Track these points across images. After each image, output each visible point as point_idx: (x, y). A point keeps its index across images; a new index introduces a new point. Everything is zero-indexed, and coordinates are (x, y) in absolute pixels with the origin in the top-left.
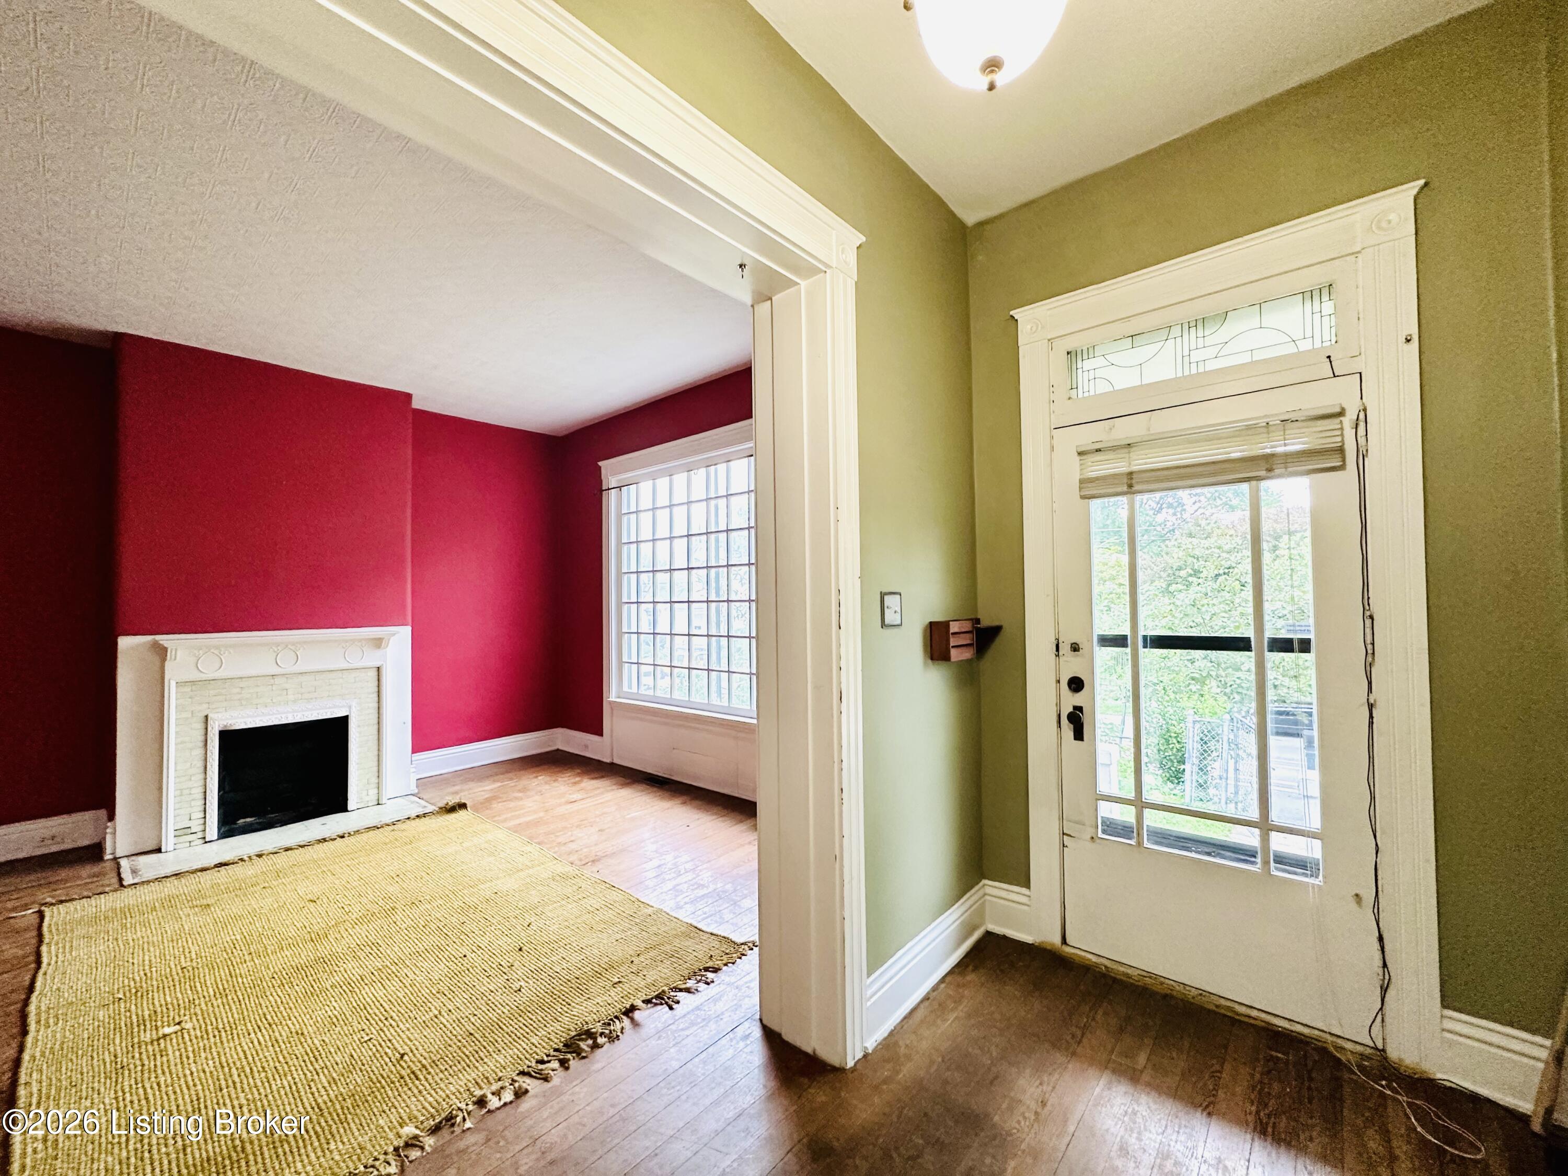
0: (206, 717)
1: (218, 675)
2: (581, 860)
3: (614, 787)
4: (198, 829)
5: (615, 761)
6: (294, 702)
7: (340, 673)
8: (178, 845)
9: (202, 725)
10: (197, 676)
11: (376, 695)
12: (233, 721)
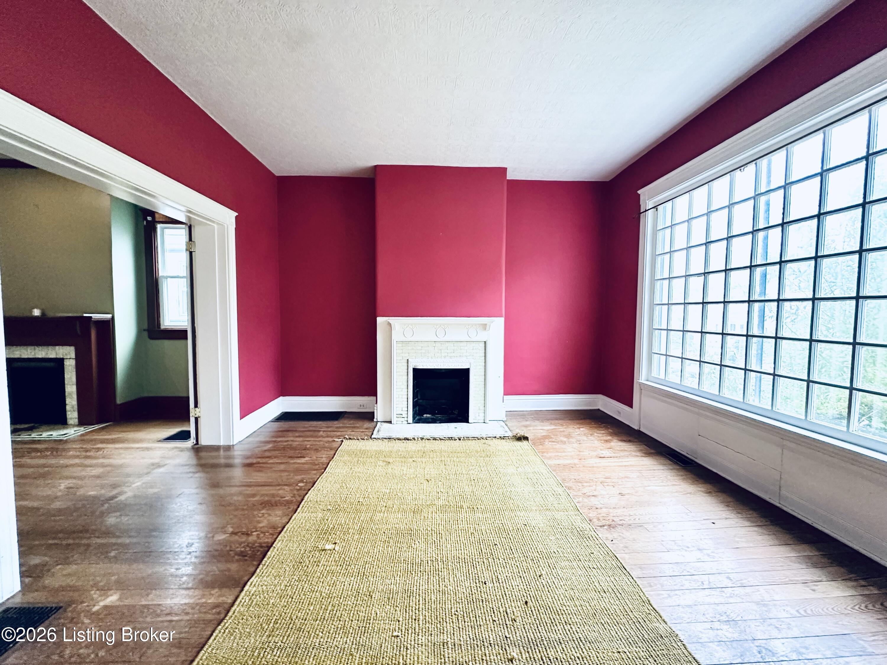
0: (408, 361)
1: (412, 339)
2: (599, 520)
3: (638, 454)
4: (405, 416)
5: (642, 430)
6: (445, 357)
7: (465, 344)
8: (398, 422)
9: (406, 364)
10: (404, 339)
11: (484, 358)
12: (418, 364)
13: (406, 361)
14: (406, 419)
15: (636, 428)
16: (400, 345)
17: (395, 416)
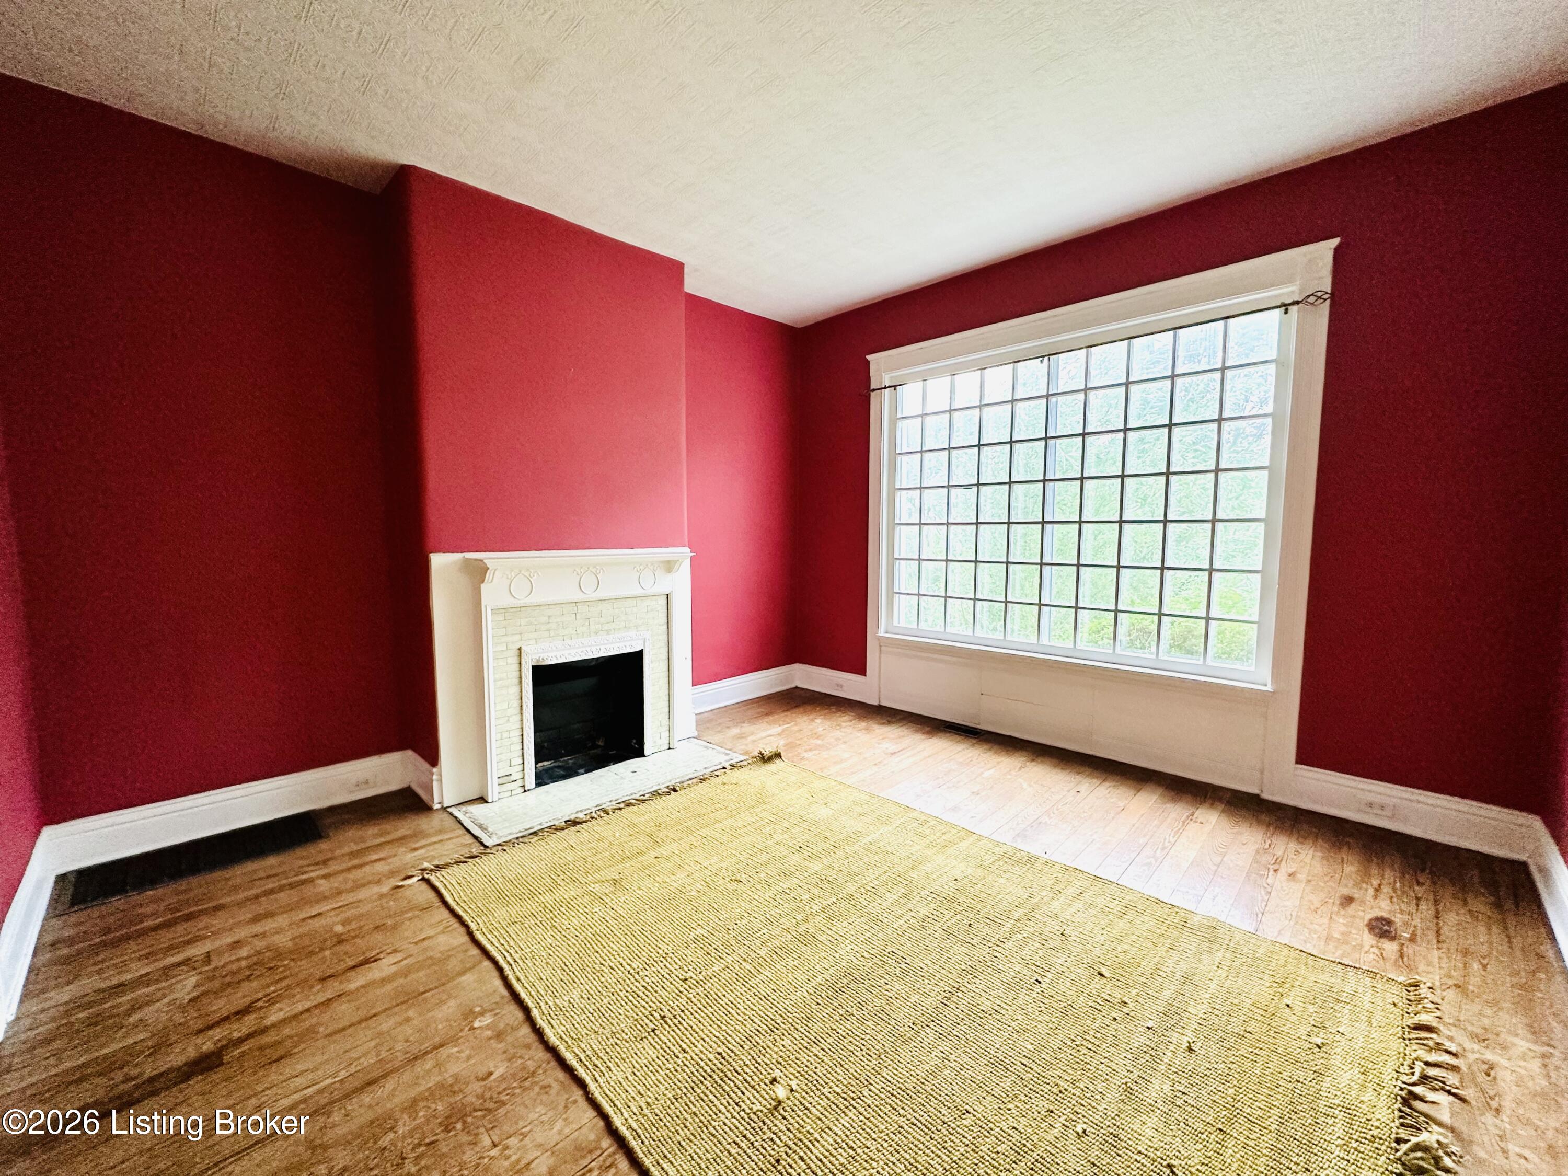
0: (520, 649)
1: (527, 601)
4: (518, 776)
5: (884, 703)
6: (596, 633)
7: (634, 601)
8: (502, 795)
9: (516, 660)
10: (510, 602)
11: (666, 627)
12: (544, 656)
13: (517, 652)
14: (520, 783)
15: (875, 703)
16: (501, 617)
17: (496, 781)
